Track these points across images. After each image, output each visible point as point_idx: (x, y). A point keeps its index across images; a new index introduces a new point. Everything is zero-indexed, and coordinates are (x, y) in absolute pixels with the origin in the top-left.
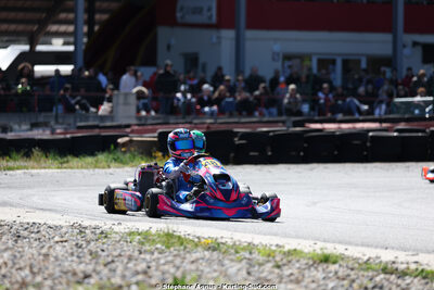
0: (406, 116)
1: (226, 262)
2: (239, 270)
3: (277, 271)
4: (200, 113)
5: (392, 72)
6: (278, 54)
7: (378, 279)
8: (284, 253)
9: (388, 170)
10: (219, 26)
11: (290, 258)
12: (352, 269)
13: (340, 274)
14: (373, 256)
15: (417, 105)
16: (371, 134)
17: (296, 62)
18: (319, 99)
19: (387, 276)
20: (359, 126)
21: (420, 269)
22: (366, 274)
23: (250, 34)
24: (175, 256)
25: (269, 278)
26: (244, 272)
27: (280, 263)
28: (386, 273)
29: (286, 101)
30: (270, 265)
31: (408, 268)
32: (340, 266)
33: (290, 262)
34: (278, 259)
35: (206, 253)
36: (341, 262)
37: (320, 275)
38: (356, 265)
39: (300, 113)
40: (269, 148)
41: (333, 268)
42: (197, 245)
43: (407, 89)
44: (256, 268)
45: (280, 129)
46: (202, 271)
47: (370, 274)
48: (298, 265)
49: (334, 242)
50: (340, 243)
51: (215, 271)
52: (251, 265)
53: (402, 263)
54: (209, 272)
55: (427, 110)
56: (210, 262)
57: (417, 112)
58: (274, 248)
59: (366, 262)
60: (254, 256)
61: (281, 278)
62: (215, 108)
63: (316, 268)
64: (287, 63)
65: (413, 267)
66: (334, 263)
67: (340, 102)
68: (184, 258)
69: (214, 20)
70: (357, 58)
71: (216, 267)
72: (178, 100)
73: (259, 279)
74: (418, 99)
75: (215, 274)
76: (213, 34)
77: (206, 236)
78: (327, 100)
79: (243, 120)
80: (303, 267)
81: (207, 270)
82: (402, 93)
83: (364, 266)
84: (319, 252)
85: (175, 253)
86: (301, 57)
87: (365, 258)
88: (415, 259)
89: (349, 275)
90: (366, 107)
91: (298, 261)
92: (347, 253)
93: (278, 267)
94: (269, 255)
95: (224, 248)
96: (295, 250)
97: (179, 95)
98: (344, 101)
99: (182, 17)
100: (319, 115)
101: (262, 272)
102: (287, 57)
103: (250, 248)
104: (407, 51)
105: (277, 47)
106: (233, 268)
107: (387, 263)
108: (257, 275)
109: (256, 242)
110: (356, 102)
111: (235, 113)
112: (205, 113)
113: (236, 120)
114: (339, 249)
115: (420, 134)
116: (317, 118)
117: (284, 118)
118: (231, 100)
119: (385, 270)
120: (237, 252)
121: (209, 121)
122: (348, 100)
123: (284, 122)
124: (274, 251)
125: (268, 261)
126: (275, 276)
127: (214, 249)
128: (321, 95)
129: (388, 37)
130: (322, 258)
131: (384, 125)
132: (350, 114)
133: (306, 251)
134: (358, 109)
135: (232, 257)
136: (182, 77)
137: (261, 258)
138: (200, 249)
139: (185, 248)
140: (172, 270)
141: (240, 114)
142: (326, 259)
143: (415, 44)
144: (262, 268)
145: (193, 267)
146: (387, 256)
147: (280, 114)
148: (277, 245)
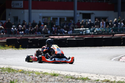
0: (78, 34)
1: (26, 76)
2: (30, 78)
3: (41, 78)
4: (18, 34)
5: (73, 21)
6: (41, 17)
7: (69, 81)
8: (43, 74)
9: (73, 49)
10: (24, 9)
11: (44, 75)
12: (62, 78)
13: (59, 79)
14: (68, 74)
15: (81, 31)
16: (68, 39)
17: (46, 19)
18: (53, 29)
19: (72, 80)
20: (64, 37)
21: (82, 77)
22: (66, 79)
23: (33, 11)
24: (11, 75)
25: (38, 80)
26: (31, 79)
27: (42, 76)
28: (72, 79)
29: (43, 30)
30: (38, 77)
31: (78, 77)
32: (59, 77)
33: (44, 76)
34: (41, 75)
35: (20, 74)
36: (59, 76)
37: (53, 80)
38: (63, 77)
39: (47, 33)
40: (38, 44)
41: (57, 77)
42: (17, 71)
43: (78, 26)
44: (35, 78)
45: (42, 38)
46: (19, 79)
47: (67, 79)
48: (46, 77)
49: (57, 70)
50: (59, 70)
51: (23, 79)
52: (33, 77)
53: (77, 76)
54: (21, 79)
55: (84, 32)
56: (21, 76)
57: (81, 33)
58: (40, 72)
59: (66, 76)
60: (34, 74)
61: (42, 80)
62: (23, 32)
63: (52, 78)
64: (43, 19)
65: (80, 77)
66: (57, 76)
67: (59, 30)
68: (14, 75)
69: (22, 7)
70: (64, 17)
71: (23, 78)
72: (12, 30)
73: (35, 81)
74: (81, 29)
75: (23, 80)
76: (22, 11)
77: (20, 69)
78: (55, 29)
79: (31, 36)
80: (48, 77)
81: (20, 78)
82: (77, 27)
83: (66, 77)
84: (53, 73)
85: (11, 74)
86: (48, 17)
87: (66, 75)
88: (80, 75)
89: (61, 80)
90: (66, 31)
91: (47, 76)
92: (61, 73)
93: (41, 77)
94: (38, 74)
95: (25, 72)
96: (46, 73)
97: (12, 28)
98: (60, 30)
99: (13, 6)
100: (53, 34)
101: (36, 79)
102: (44, 17)
103: (33, 72)
104: (78, 15)
105: (41, 15)
106: (28, 78)
107: (72, 76)
108: (35, 80)
109: (35, 70)
110: (64, 30)
111: (29, 33)
112: (20, 34)
113: (29, 35)
114: (59, 72)
115: (82, 39)
116: (52, 35)
117: (43, 35)
118: (28, 30)
119: (72, 78)
120: (29, 73)
121: (21, 36)
122: (61, 29)
123: (43, 36)
124: (40, 73)
125: (38, 76)
126: (40, 80)
127: (23, 73)
128: (53, 28)
129: (72, 11)
130: (54, 75)
131: (72, 37)
132: (62, 34)
133: (49, 73)
134: (64, 32)
135: (28, 75)
136: (13, 23)
137: (36, 75)
138: (18, 73)
139: (14, 72)
140: (10, 79)
141: (30, 34)
142: (55, 75)
143: (80, 13)
144: (36, 78)
145: (16, 78)
146: (72, 74)
147: (42, 34)
148: (41, 71)
